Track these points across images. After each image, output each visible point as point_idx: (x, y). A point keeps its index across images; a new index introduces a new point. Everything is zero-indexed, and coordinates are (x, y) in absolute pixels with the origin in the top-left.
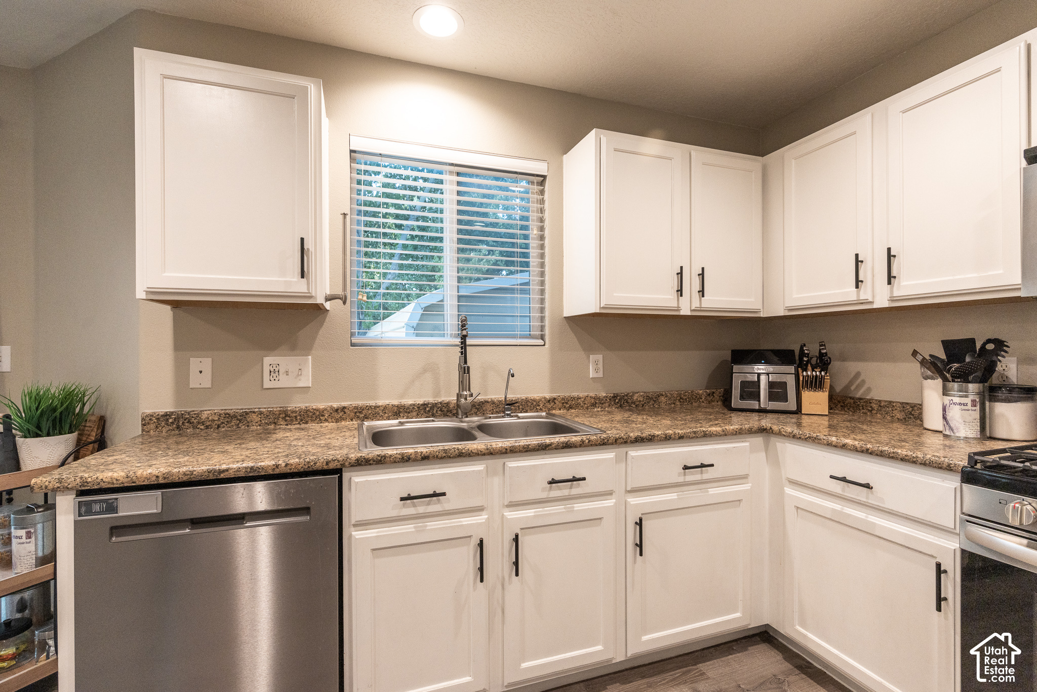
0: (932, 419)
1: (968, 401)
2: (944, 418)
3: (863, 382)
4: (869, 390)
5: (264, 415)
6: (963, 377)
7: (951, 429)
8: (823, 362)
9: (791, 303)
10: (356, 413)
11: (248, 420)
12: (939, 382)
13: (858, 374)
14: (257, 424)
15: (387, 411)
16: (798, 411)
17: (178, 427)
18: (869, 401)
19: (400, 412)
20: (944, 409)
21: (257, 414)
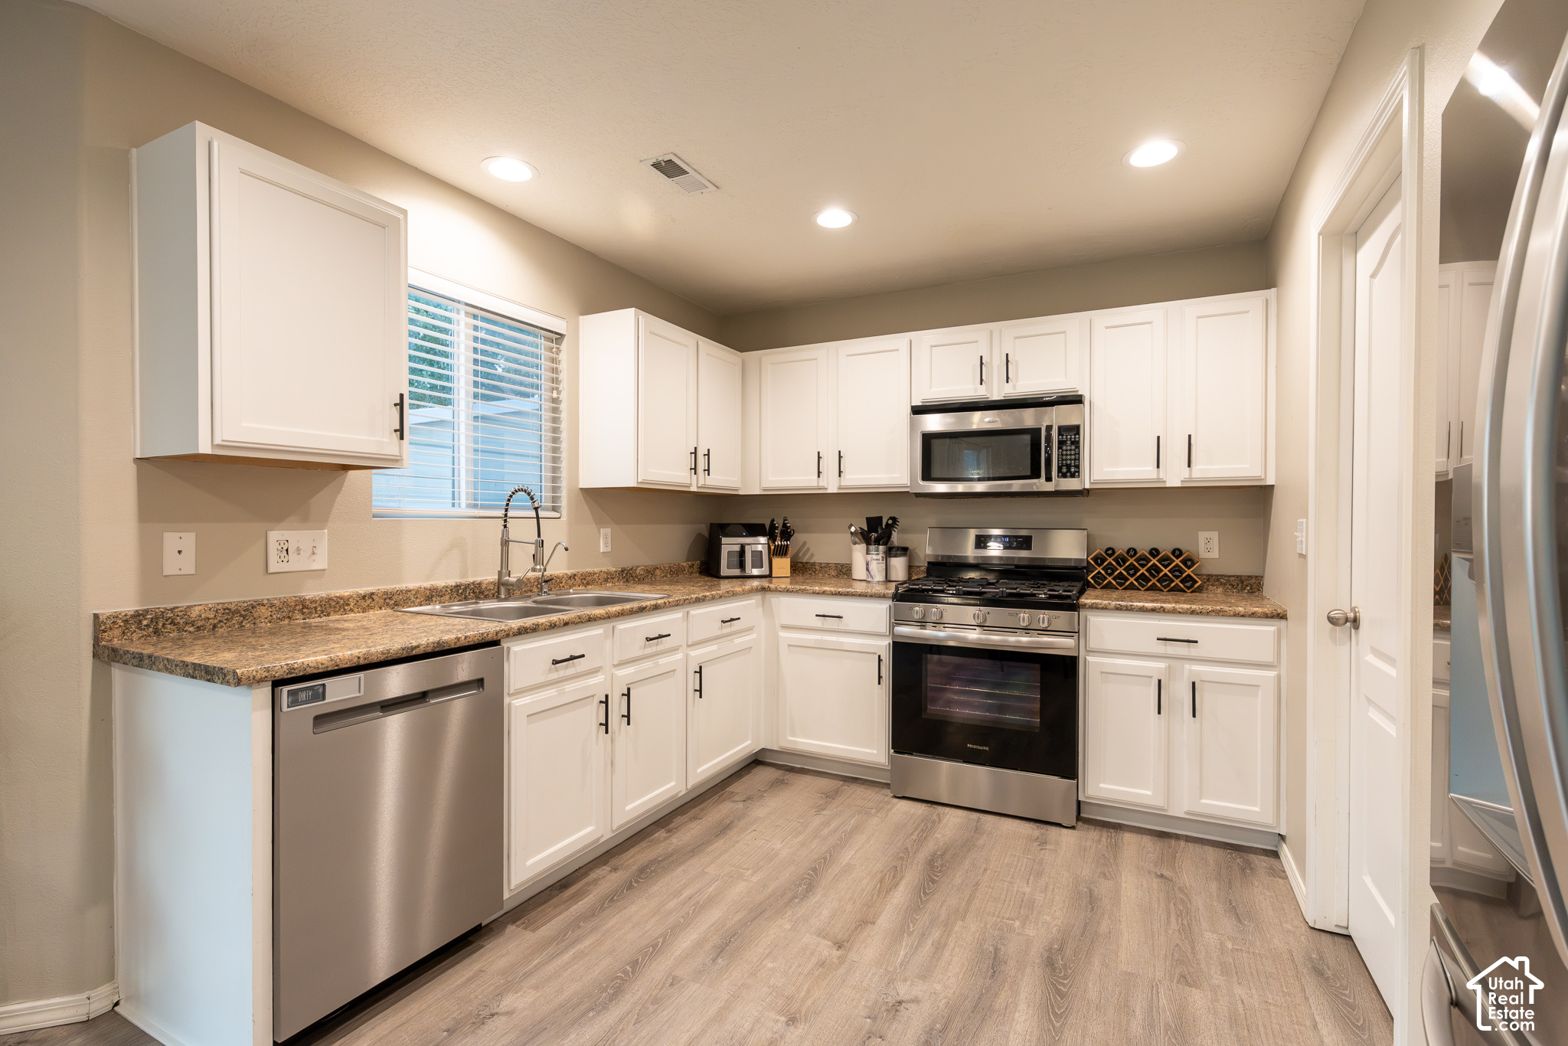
0: (859, 572)
1: (880, 557)
2: (867, 569)
3: (808, 549)
4: (812, 555)
5: (276, 608)
6: (877, 542)
7: (872, 577)
8: (787, 534)
9: (765, 485)
10: (385, 599)
11: (255, 615)
12: (864, 546)
13: (805, 543)
14: (266, 620)
15: (419, 596)
16: (770, 576)
17: (156, 632)
18: (814, 564)
19: (432, 596)
20: (867, 564)
21: (266, 607)
